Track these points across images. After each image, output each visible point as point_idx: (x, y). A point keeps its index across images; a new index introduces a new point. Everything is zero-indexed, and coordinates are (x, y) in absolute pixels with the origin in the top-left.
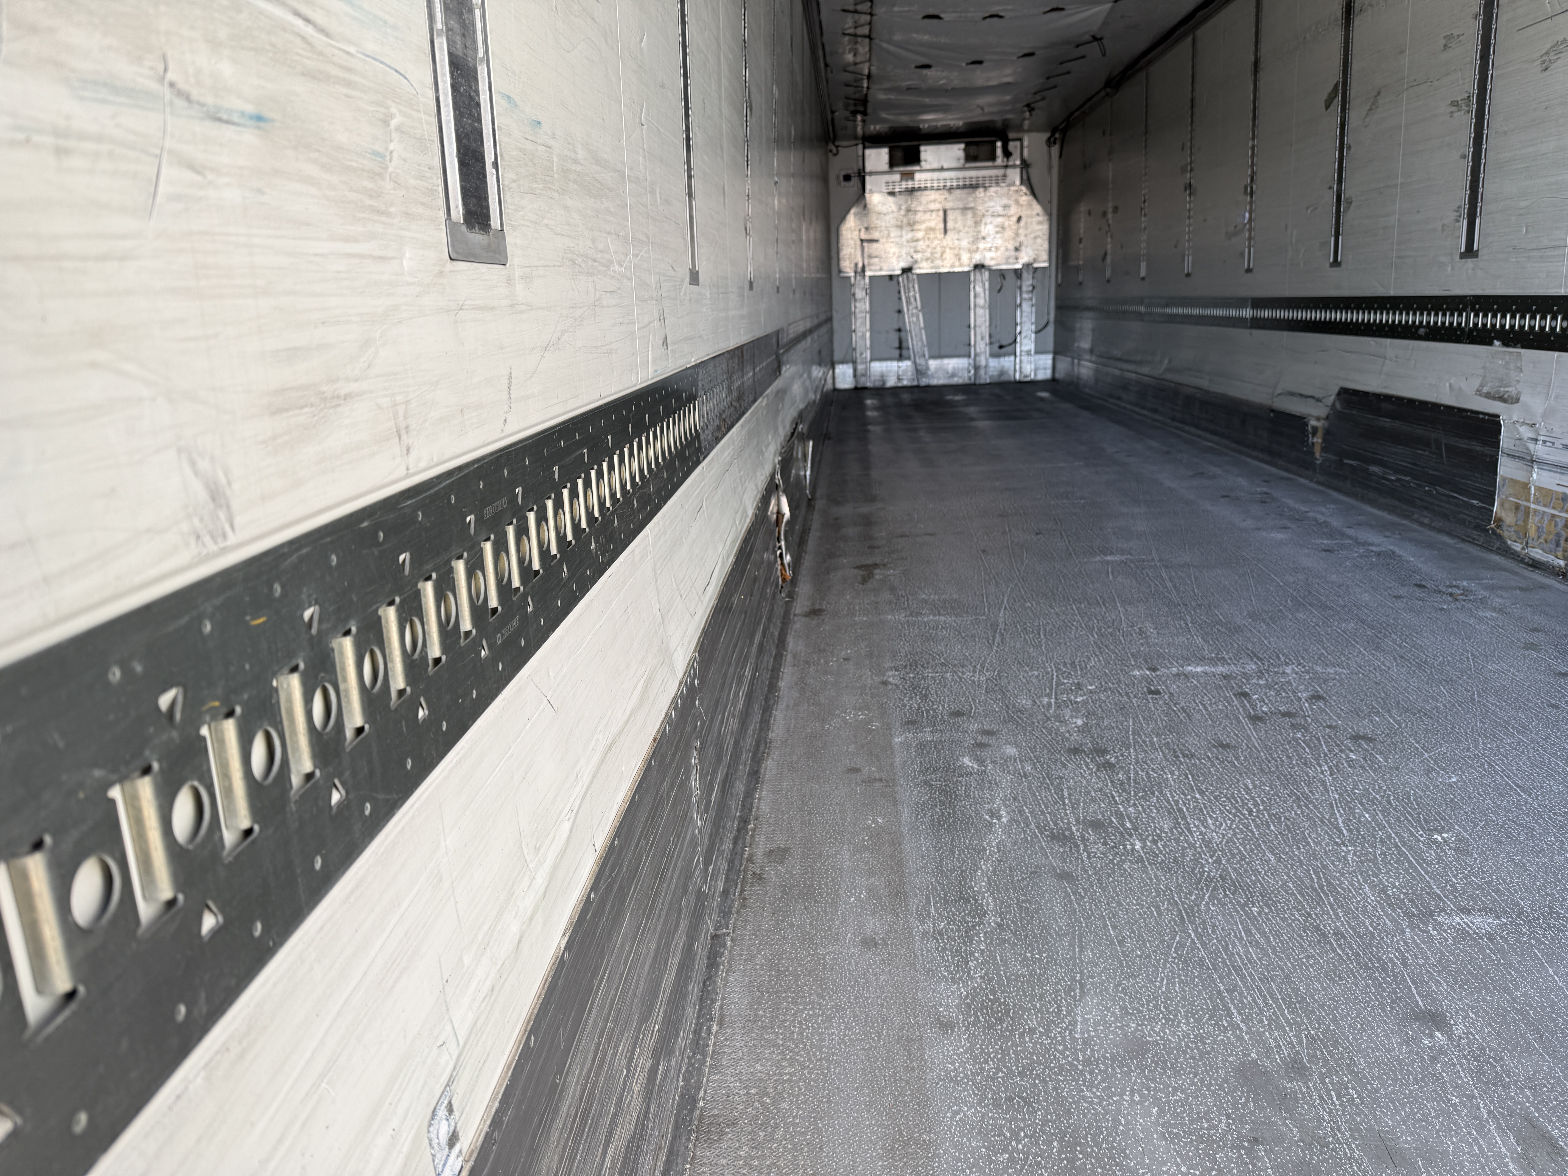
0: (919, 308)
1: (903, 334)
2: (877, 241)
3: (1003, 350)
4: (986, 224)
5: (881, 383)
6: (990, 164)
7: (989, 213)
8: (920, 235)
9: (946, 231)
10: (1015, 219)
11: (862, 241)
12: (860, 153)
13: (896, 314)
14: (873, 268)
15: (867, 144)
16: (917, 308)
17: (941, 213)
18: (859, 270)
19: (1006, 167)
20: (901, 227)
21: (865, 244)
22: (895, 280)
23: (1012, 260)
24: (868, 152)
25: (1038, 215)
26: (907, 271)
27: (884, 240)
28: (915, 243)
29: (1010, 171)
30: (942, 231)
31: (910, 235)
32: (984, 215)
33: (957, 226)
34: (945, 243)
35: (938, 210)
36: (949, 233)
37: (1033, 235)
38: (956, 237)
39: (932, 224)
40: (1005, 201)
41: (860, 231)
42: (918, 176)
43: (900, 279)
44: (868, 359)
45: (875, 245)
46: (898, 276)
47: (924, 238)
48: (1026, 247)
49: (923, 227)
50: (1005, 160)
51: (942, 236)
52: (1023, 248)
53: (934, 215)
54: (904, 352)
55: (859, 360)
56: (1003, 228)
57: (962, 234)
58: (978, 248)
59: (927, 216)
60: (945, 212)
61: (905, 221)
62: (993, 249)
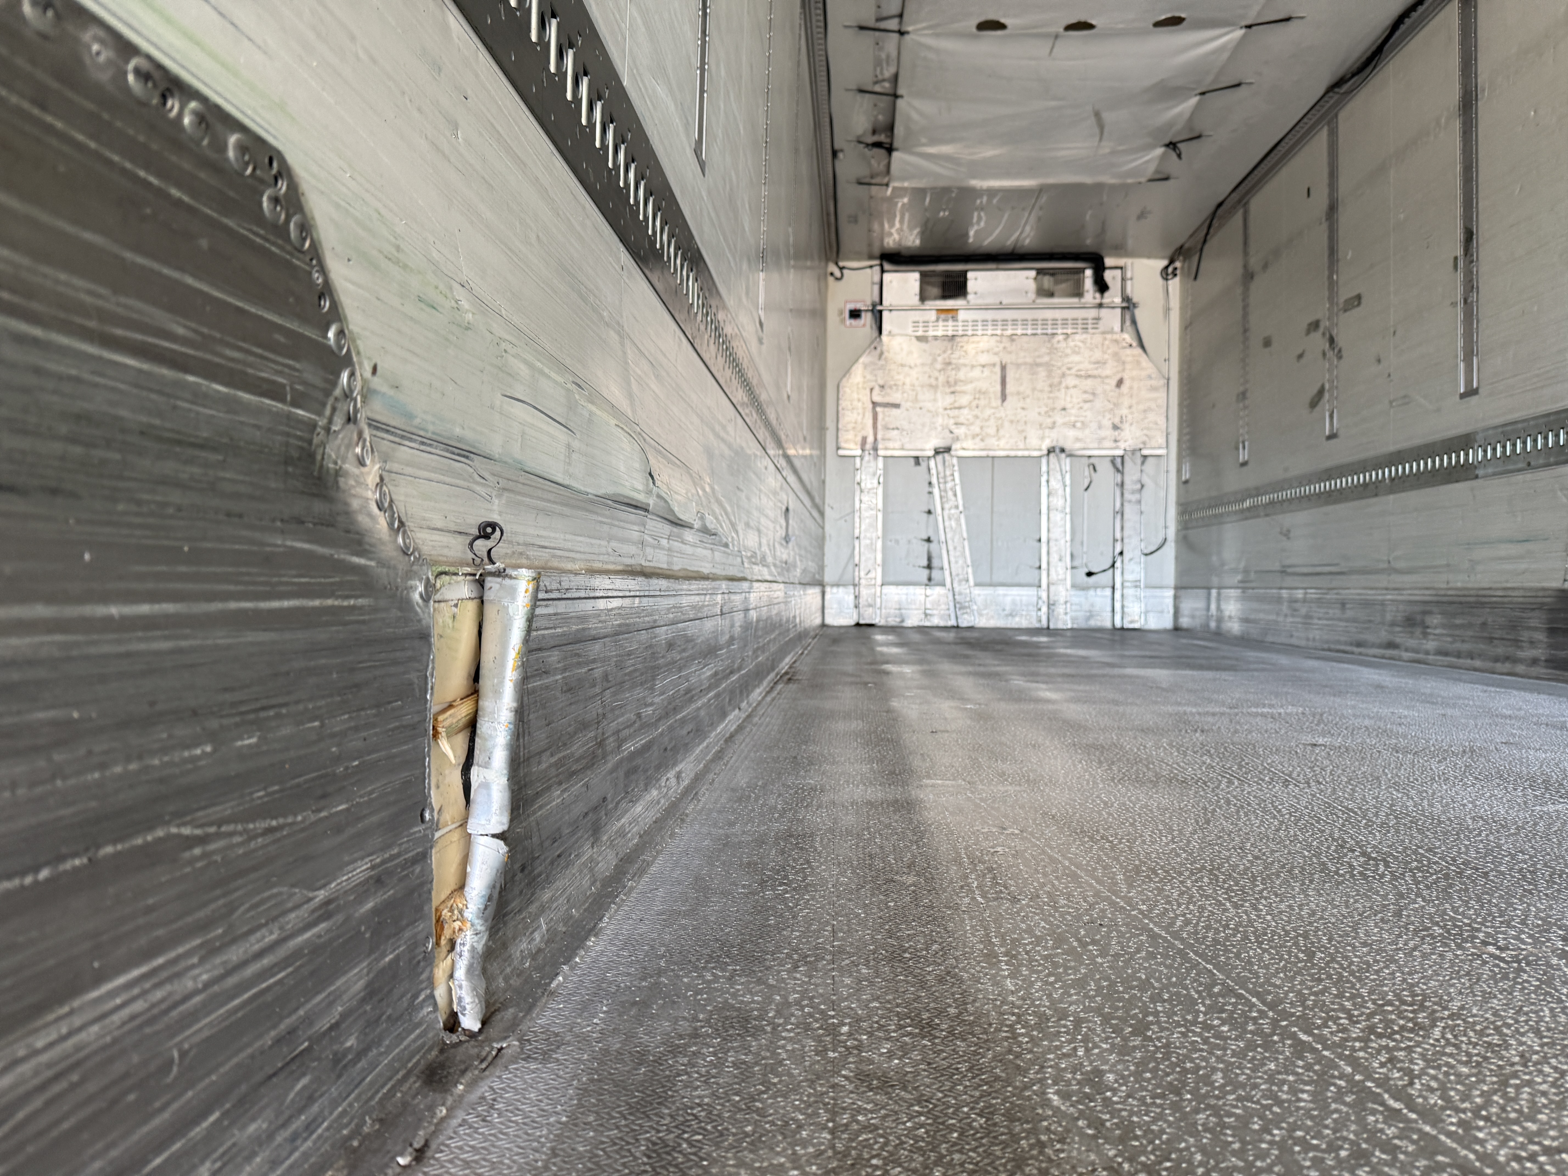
0: (961, 508)
1: (933, 546)
2: (897, 406)
3: (1093, 579)
4: (1067, 388)
5: (898, 620)
6: (1075, 300)
7: (1073, 371)
8: (964, 400)
9: (1004, 397)
10: (1114, 382)
11: (875, 404)
12: (877, 278)
13: (926, 515)
14: (891, 445)
15: (887, 266)
16: (957, 507)
17: (998, 369)
18: (869, 446)
19: (1100, 306)
20: (934, 388)
21: (878, 409)
22: (924, 464)
23: (1108, 444)
24: (887, 277)
25: (1150, 377)
26: (943, 451)
27: (909, 404)
28: (956, 412)
29: (1104, 312)
30: (999, 394)
31: (949, 399)
32: (1064, 375)
33: (1022, 389)
34: (1002, 414)
35: (994, 365)
36: (1009, 398)
37: (1141, 407)
38: (1021, 404)
39: (984, 385)
40: (1097, 355)
41: (872, 390)
42: (962, 315)
43: (932, 463)
44: (879, 582)
45: (894, 411)
46: (929, 458)
47: (969, 406)
48: (1131, 424)
49: (969, 387)
50: (1098, 295)
51: (999, 402)
52: (1126, 426)
53: (987, 372)
54: (935, 574)
55: (863, 582)
56: (1094, 394)
57: (1028, 400)
58: (1054, 423)
59: (976, 373)
60: (1003, 368)
61: (942, 378)
62: (1079, 425)
